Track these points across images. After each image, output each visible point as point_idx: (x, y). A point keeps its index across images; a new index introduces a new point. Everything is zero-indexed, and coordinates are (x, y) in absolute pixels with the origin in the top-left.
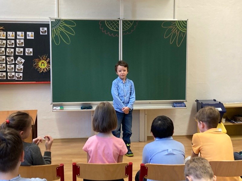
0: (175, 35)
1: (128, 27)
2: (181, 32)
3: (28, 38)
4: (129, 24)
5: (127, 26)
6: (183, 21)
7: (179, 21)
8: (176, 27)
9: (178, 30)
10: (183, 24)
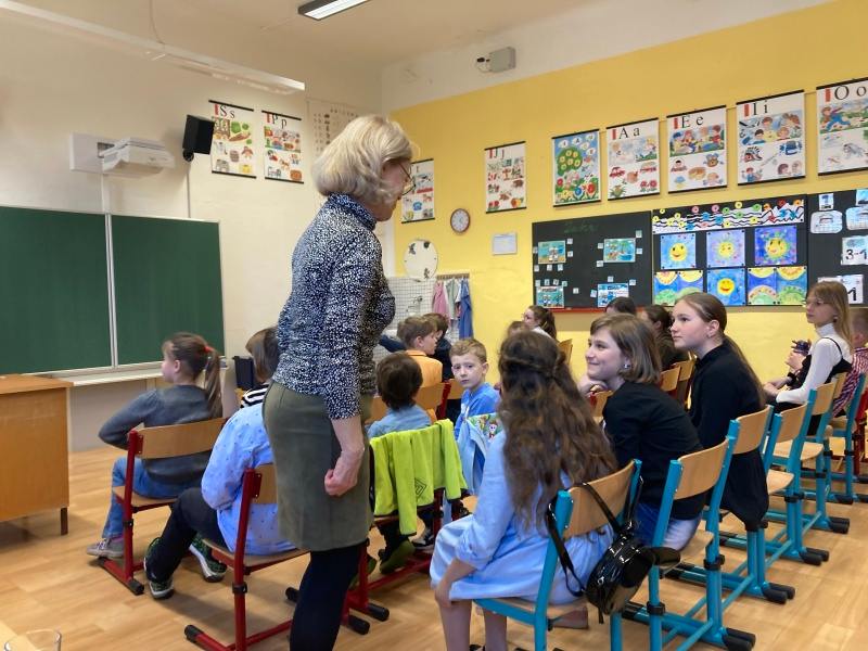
6: (212, 223)
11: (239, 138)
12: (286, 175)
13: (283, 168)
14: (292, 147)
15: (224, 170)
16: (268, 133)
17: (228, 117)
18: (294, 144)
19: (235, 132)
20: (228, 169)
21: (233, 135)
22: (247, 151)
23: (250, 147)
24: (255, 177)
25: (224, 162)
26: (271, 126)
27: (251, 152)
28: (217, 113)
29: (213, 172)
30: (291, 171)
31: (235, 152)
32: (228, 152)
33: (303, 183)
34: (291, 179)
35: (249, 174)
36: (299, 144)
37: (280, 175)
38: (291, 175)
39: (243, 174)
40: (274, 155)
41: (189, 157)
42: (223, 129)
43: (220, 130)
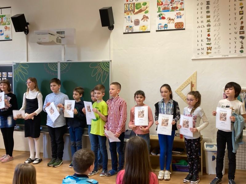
0: (100, 73)
1: (65, 68)
4: (65, 65)
5: (63, 67)
6: (106, 62)
7: (103, 62)
8: (101, 67)
10: (106, 64)
11: (141, 11)
12: (172, 26)
14: (177, 8)
15: (130, 31)
16: (159, 4)
18: (179, 6)
19: (137, 9)
20: (133, 30)
21: (136, 11)
22: (145, 18)
23: (147, 15)
24: (149, 32)
25: (131, 27)
27: (147, 18)
28: (127, 1)
29: (124, 33)
30: (175, 23)
31: (137, 20)
32: (133, 21)
33: (184, 29)
34: (175, 28)
35: (146, 31)
36: (183, 5)
37: (167, 27)
38: (176, 26)
39: (141, 31)
40: (163, 16)
41: (111, 28)
42: (131, 9)
43: (129, 10)
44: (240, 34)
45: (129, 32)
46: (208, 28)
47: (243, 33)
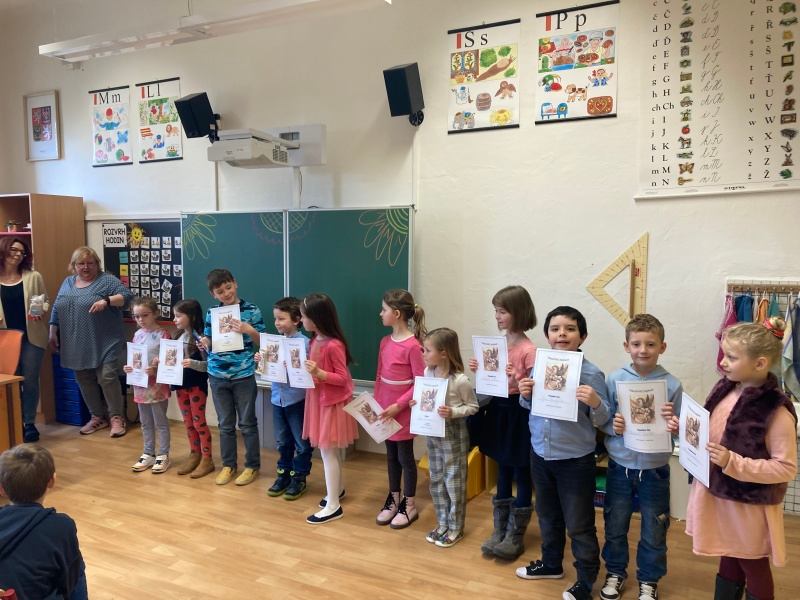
0: (384, 240)
1: (299, 225)
2: (397, 233)
3: (176, 247)
4: (300, 219)
5: (296, 223)
6: (400, 210)
7: (392, 211)
8: (387, 222)
9: (392, 229)
10: (401, 216)
11: (494, 71)
12: (579, 108)
13: (572, 99)
14: (595, 57)
15: (466, 127)
16: (545, 48)
17: (477, 46)
18: (601, 52)
19: (485, 65)
20: (473, 123)
21: (482, 70)
22: (506, 88)
23: (510, 81)
24: (517, 126)
25: (467, 115)
26: (553, 35)
27: (512, 88)
28: (459, 46)
29: (450, 133)
30: (589, 101)
31: (484, 95)
32: (474, 98)
33: (614, 116)
34: (588, 115)
35: (508, 123)
36: (611, 48)
37: (565, 113)
38: (590, 107)
39: (496, 125)
40: (556, 81)
41: (417, 119)
42: (467, 67)
43: (463, 69)
44: (782, 122)
45: (464, 128)
46: (684, 109)
47: (793, 118)
